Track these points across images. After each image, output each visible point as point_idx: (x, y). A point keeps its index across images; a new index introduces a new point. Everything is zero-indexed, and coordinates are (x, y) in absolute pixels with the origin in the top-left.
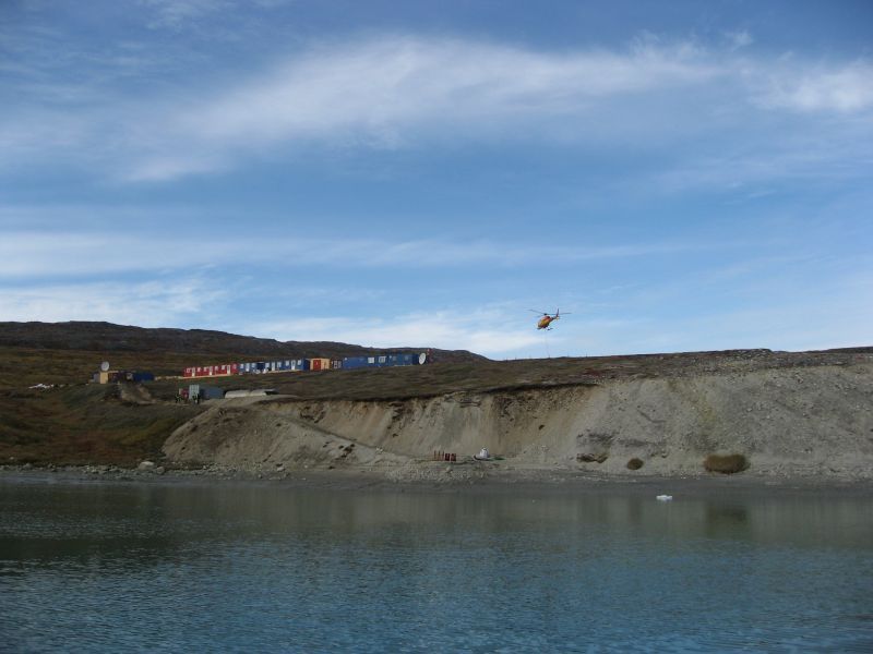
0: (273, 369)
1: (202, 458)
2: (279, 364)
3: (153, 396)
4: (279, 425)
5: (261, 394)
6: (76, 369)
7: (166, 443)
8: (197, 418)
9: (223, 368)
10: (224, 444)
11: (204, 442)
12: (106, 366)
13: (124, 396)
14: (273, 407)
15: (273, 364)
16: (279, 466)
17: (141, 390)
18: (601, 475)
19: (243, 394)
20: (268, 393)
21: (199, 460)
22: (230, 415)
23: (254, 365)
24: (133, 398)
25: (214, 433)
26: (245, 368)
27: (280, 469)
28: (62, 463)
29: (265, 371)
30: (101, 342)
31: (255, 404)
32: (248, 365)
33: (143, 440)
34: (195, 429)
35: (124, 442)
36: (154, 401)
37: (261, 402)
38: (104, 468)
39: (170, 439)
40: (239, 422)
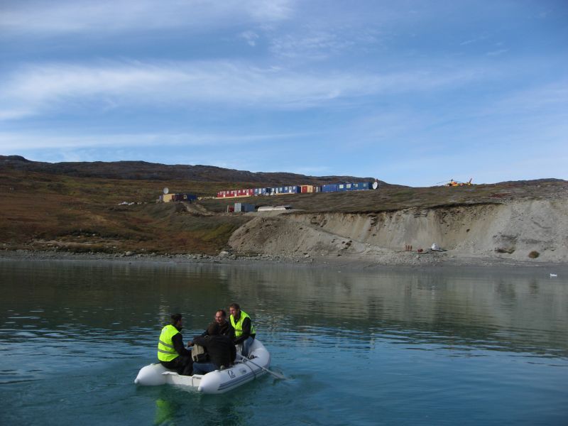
0: (277, 192)
1: (255, 249)
2: (281, 189)
3: (208, 210)
4: (301, 229)
5: (282, 209)
6: (135, 192)
7: (230, 240)
8: (248, 224)
9: (244, 191)
10: (268, 240)
11: (256, 239)
12: (166, 191)
13: (189, 209)
14: (293, 217)
15: (277, 189)
16: (305, 254)
17: (198, 206)
18: (514, 261)
19: (270, 209)
20: (287, 208)
21: (254, 250)
22: (269, 222)
23: (264, 189)
24: (195, 211)
25: (260, 234)
26: (258, 191)
27: (307, 256)
28: (173, 252)
29: (272, 194)
30: (141, 174)
31: (280, 215)
32: (260, 190)
33: (215, 239)
34: (247, 231)
35: (204, 239)
36: (210, 213)
37: (284, 214)
38: (199, 255)
39: (232, 237)
40: (276, 227)
